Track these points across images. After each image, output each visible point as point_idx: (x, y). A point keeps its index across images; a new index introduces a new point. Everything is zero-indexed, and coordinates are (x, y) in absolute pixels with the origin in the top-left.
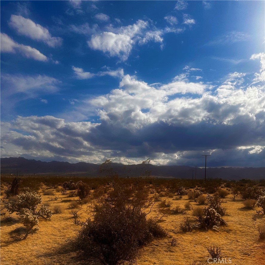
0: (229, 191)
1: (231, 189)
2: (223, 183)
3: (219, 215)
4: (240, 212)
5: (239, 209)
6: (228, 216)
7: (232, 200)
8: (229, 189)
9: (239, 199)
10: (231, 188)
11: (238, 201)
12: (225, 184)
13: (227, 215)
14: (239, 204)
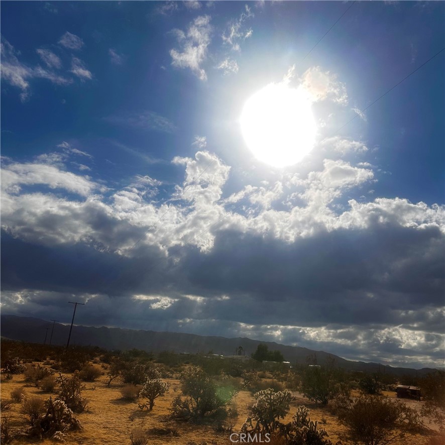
0: (106, 369)
1: (109, 366)
2: (99, 355)
3: (70, 412)
4: (112, 405)
5: (112, 400)
6: (90, 413)
7: (105, 385)
8: (105, 365)
9: (119, 383)
10: (110, 364)
11: (115, 387)
12: (102, 356)
13: (88, 411)
14: (115, 392)
